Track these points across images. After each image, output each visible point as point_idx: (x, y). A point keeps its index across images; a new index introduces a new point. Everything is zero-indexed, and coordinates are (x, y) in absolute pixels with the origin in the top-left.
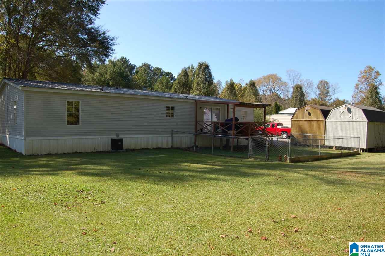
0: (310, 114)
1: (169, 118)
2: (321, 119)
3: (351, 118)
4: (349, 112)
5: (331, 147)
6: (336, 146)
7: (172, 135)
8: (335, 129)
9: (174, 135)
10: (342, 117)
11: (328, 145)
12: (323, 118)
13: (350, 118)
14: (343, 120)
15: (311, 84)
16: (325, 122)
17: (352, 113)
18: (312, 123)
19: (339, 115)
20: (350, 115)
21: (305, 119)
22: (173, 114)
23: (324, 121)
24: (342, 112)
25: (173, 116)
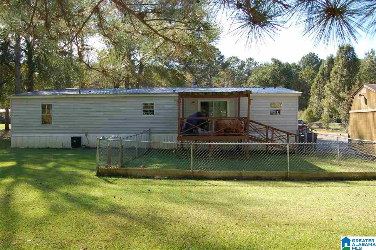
0: (366, 101)
1: (147, 115)
7: (150, 135)
9: (152, 135)
18: (368, 116)
22: (153, 111)
25: (153, 114)
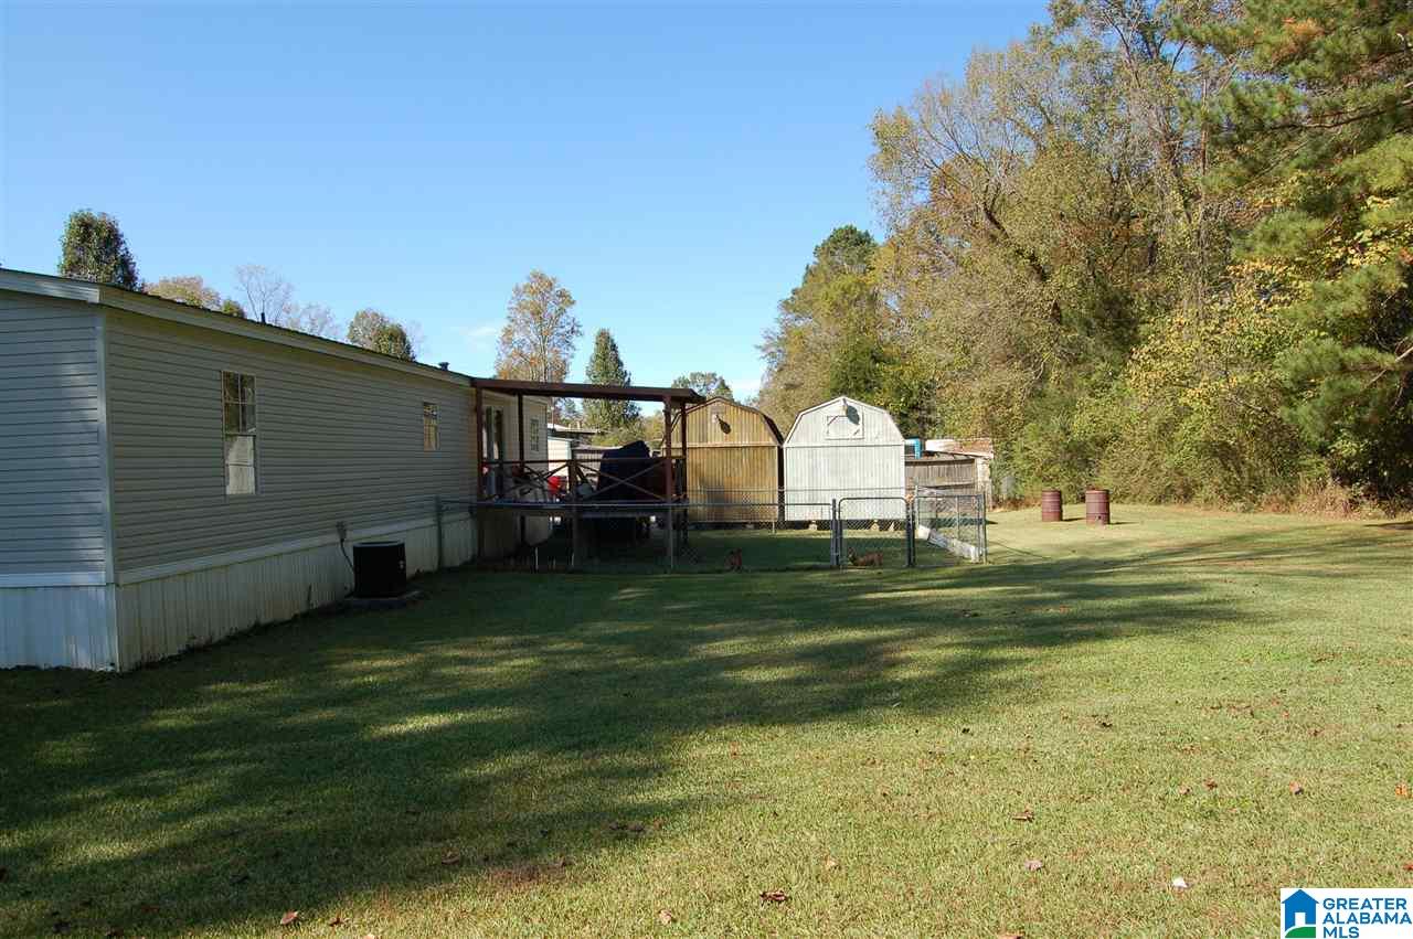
0: (725, 428)
2: (764, 443)
3: (859, 435)
4: (851, 420)
5: (805, 525)
6: (820, 518)
8: (814, 469)
10: (833, 435)
11: (792, 519)
12: (771, 439)
13: (857, 436)
14: (834, 443)
15: (326, 322)
16: (781, 452)
17: (860, 422)
18: (737, 453)
19: (824, 428)
20: (854, 427)
21: (710, 444)
23: (773, 447)
24: (830, 420)
